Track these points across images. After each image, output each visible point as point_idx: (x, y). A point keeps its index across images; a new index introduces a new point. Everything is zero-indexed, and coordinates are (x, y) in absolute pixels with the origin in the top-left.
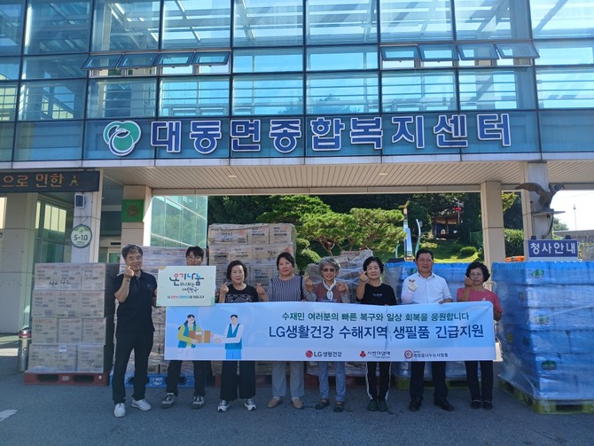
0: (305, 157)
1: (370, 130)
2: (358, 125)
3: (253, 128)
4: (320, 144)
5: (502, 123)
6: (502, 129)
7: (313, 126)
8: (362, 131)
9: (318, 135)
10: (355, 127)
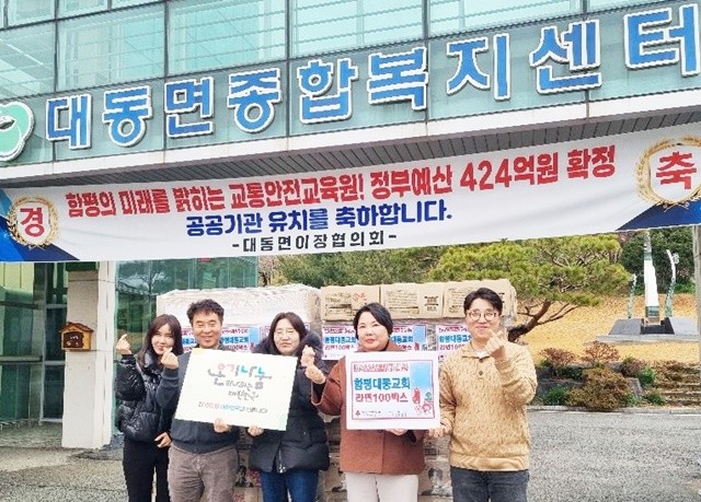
0: (288, 136)
1: (404, 74)
2: (382, 66)
3: (200, 94)
4: (313, 110)
5: (682, 26)
6: (682, 39)
7: (300, 77)
8: (390, 76)
9: (310, 94)
10: (377, 71)
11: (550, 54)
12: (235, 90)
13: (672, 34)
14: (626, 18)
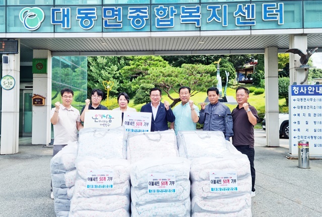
0: (151, 31)
1: (193, 14)
2: (185, 11)
3: (117, 13)
4: (160, 23)
5: (279, 9)
6: (279, 13)
7: (156, 11)
8: (188, 14)
9: (159, 17)
10: (184, 12)
11: (240, 13)
12: (131, 13)
13: (276, 11)
14: (263, 4)
